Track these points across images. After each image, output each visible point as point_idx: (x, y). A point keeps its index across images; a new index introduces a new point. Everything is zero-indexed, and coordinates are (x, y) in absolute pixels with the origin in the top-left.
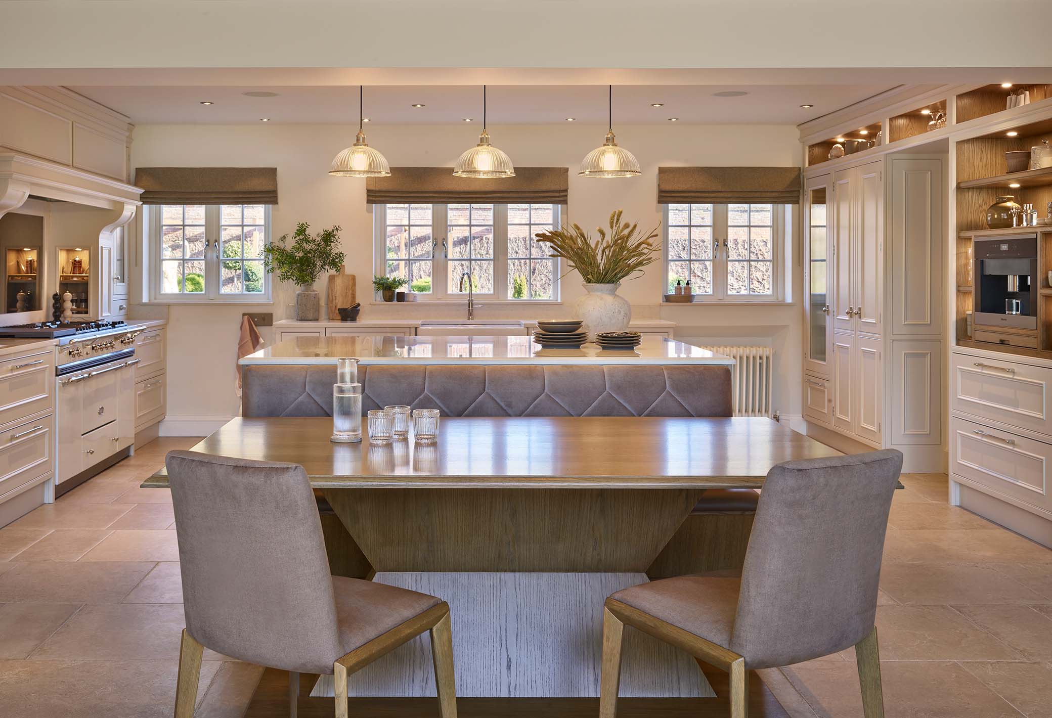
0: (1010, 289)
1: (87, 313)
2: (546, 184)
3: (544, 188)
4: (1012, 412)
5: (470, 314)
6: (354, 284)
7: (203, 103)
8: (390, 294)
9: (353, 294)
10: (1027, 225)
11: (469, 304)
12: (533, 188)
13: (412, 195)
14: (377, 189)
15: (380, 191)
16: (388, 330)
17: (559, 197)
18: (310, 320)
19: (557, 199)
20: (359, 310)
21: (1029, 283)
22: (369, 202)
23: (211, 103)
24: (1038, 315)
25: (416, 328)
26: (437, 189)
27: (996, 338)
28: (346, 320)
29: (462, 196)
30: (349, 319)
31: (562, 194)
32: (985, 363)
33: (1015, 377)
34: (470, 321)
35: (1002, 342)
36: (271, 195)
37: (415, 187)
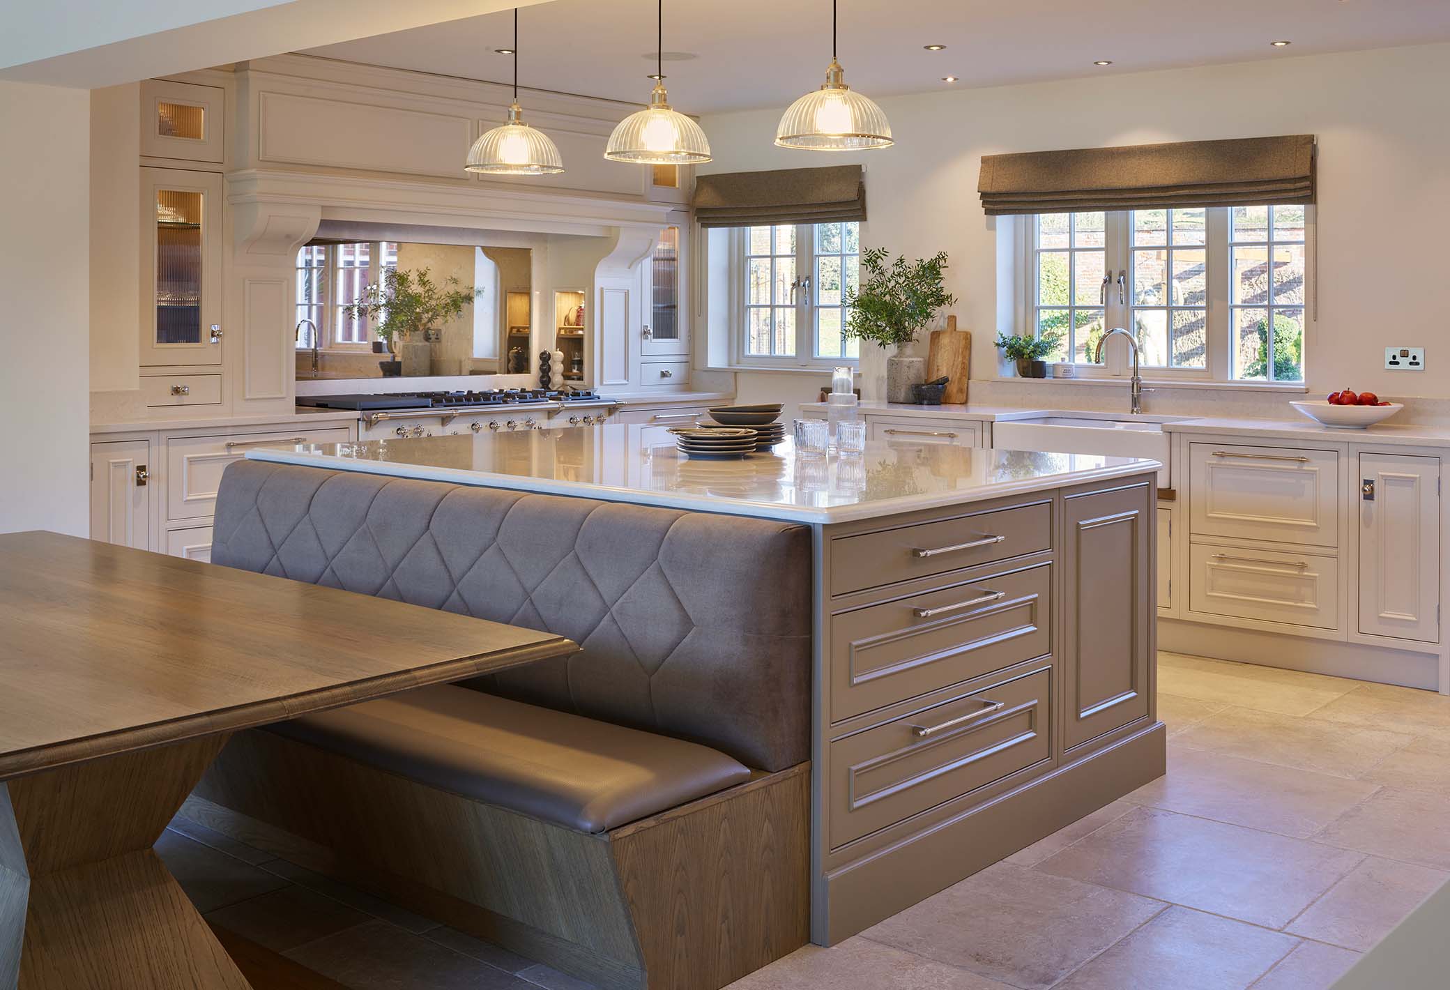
1: (581, 379)
5: (1135, 402)
6: (967, 347)
8: (1026, 364)
13: (1047, 198)
14: (994, 190)
15: (1000, 194)
16: (951, 424)
17: (1295, 190)
18: (901, 403)
19: (1298, 193)
22: (988, 212)
25: (992, 422)
26: (1085, 186)
29: (1127, 196)
36: (855, 208)
37: (1051, 184)
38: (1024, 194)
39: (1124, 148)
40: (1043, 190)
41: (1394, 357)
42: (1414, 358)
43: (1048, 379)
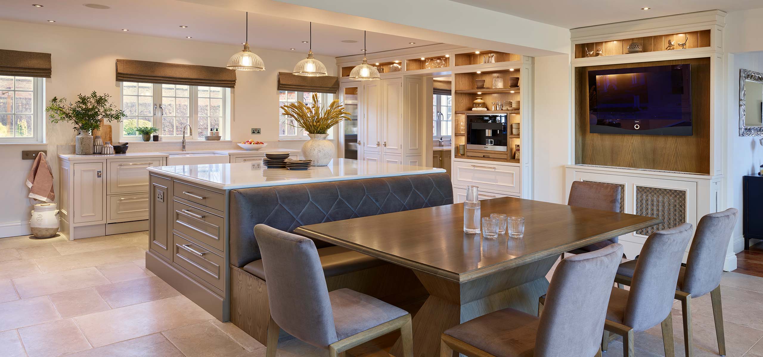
0: (487, 135)
2: (225, 77)
3: (224, 79)
4: (494, 184)
5: (184, 148)
6: (111, 131)
7: (34, 5)
8: (148, 137)
9: (110, 137)
10: (499, 109)
11: (183, 142)
12: (217, 78)
14: (123, 72)
15: (127, 74)
16: (149, 159)
17: (231, 84)
19: (230, 85)
20: (127, 147)
21: (498, 133)
22: (117, 80)
23: (42, 6)
24: (508, 146)
25: (167, 157)
27: (482, 155)
28: (120, 153)
30: (121, 152)
31: (233, 83)
32: (475, 165)
33: (496, 171)
34: (184, 152)
35: (484, 156)
36: (46, 72)
37: (149, 73)
38: (138, 75)
39: (177, 64)
40: (146, 75)
41: (254, 131)
42: (258, 131)
43: (151, 141)
